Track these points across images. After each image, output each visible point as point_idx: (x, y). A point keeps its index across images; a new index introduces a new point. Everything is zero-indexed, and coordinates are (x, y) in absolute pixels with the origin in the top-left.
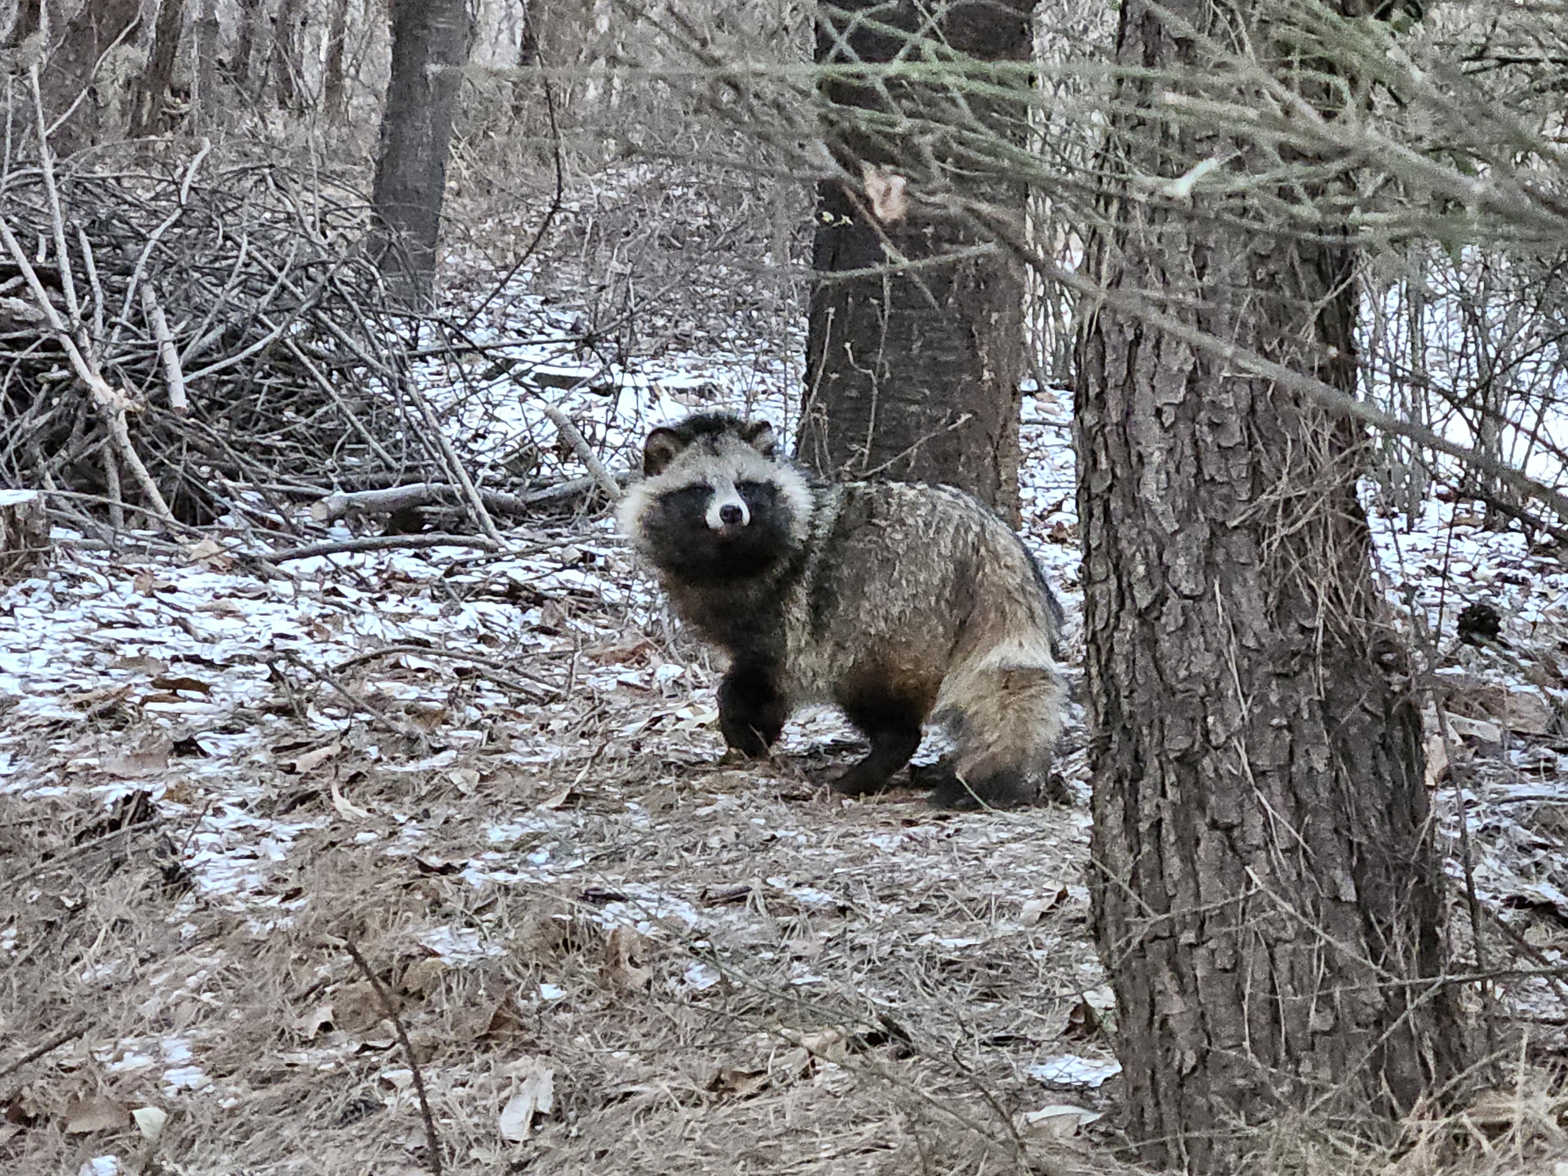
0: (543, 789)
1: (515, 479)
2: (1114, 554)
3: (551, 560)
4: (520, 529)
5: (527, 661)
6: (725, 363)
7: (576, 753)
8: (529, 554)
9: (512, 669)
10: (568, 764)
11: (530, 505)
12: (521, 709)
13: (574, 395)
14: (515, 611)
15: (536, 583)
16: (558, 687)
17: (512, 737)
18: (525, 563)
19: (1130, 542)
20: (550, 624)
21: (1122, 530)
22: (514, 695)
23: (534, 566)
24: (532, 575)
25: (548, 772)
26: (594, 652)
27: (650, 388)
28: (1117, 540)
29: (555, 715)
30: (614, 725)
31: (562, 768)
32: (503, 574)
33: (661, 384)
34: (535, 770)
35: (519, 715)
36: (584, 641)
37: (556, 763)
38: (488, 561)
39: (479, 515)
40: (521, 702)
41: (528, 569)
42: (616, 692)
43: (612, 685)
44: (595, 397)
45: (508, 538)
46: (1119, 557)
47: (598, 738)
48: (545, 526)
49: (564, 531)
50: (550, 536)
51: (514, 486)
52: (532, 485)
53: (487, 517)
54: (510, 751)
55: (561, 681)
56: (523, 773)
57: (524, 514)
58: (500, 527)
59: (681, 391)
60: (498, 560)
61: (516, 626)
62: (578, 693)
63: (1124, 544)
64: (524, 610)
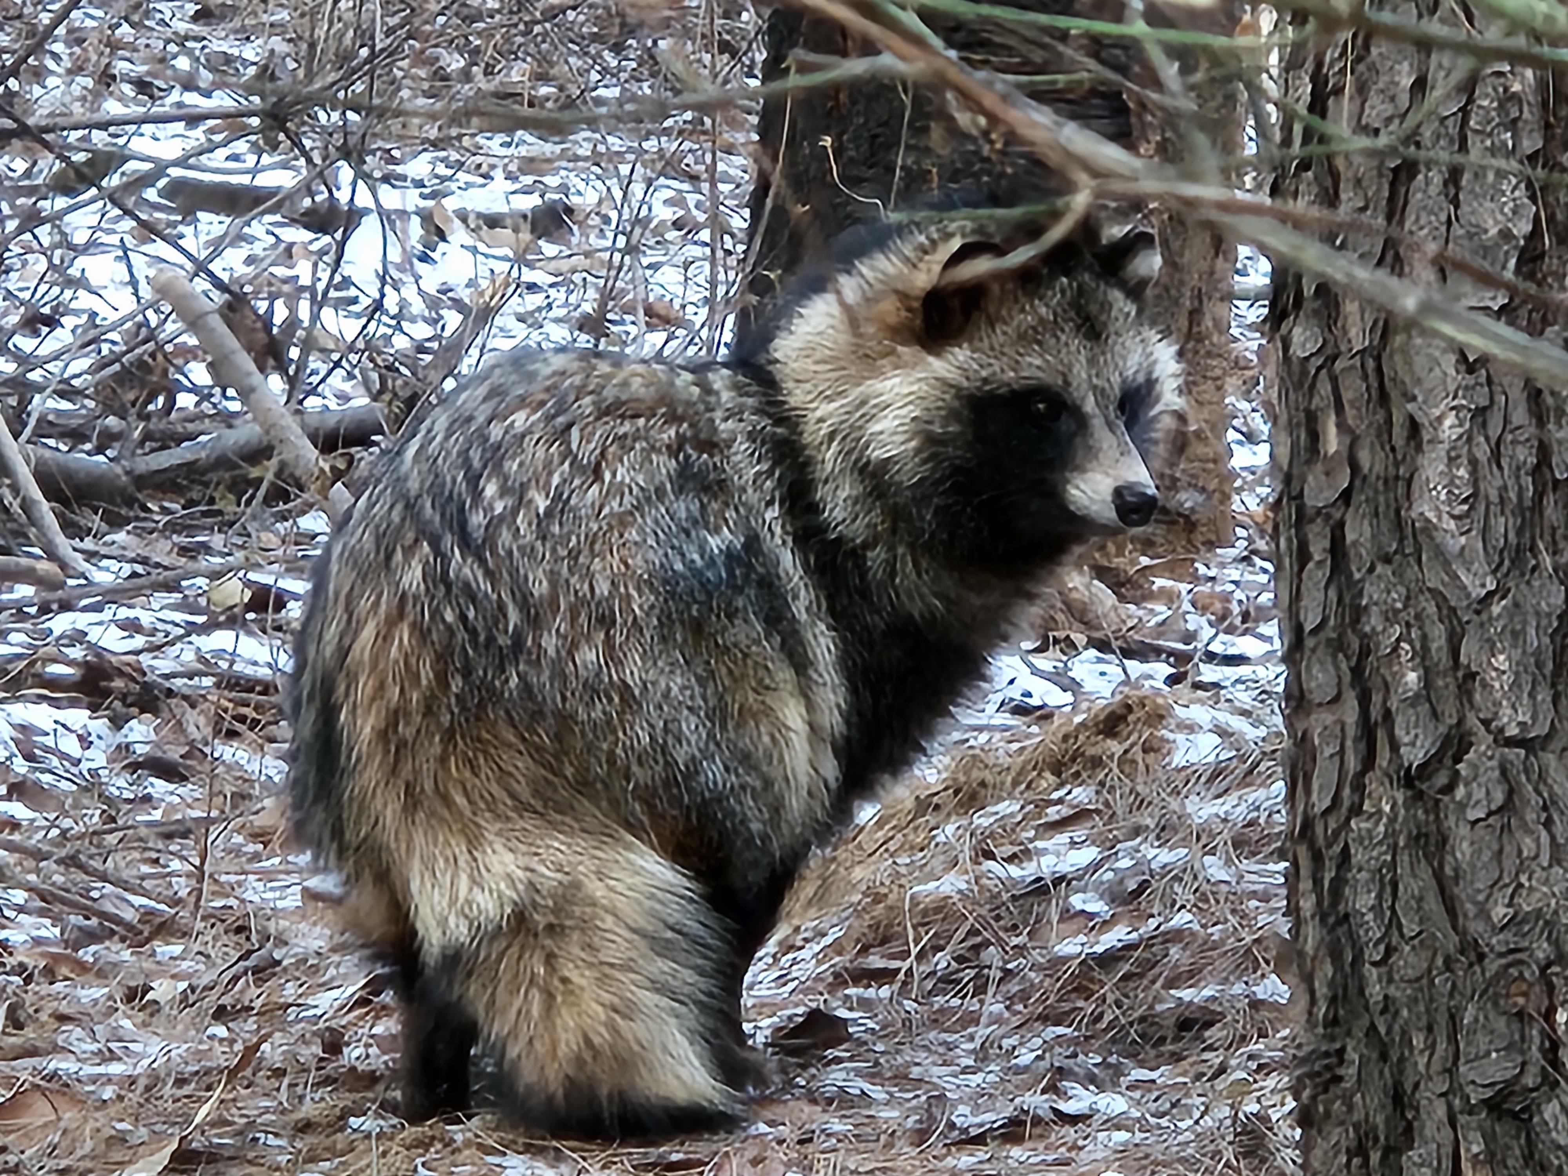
0: (121, 1139)
1: (112, 421)
2: (1355, 644)
3: (186, 606)
4: (121, 537)
5: (111, 839)
6: (596, 159)
7: (200, 1055)
8: (137, 592)
9: (71, 862)
10: (180, 1082)
11: (142, 481)
12: (87, 954)
13: (256, 229)
14: (99, 725)
15: (146, 660)
16: (175, 902)
17: (63, 1018)
18: (124, 613)
19: (1390, 616)
20: (174, 753)
21: (1372, 592)
22: (75, 919)
23: (146, 619)
24: (139, 641)
25: (134, 1097)
26: (259, 821)
27: (426, 217)
28: (1358, 613)
29: (163, 969)
30: (290, 991)
31: (168, 1090)
32: (78, 637)
33: (451, 204)
34: (108, 1093)
35: (82, 967)
36: (241, 797)
37: (155, 1080)
38: (45, 609)
39: (27, 506)
40: (91, 937)
41: (132, 627)
42: (301, 913)
43: (292, 900)
44: (298, 235)
45: (90, 556)
46: (1365, 652)
47: (251, 1024)
48: (173, 527)
49: (217, 540)
50: (183, 551)
51: (106, 440)
52: (147, 436)
53: (45, 508)
54: (56, 1049)
55: (182, 887)
56: (79, 1101)
57: (130, 502)
58: (72, 529)
59: (493, 222)
60: (66, 606)
61: (97, 758)
62: (214, 918)
63: (1374, 621)
64: (117, 723)
